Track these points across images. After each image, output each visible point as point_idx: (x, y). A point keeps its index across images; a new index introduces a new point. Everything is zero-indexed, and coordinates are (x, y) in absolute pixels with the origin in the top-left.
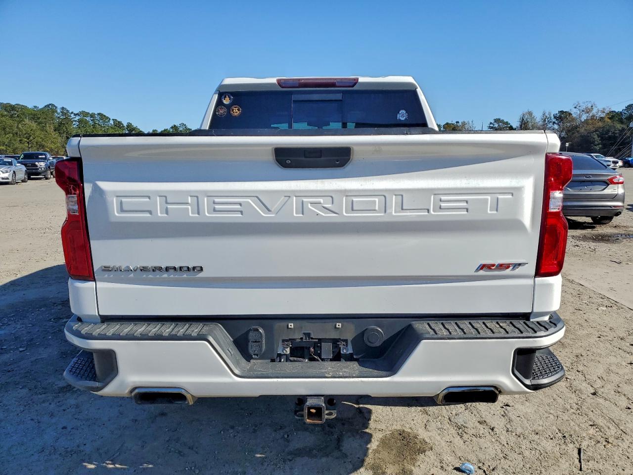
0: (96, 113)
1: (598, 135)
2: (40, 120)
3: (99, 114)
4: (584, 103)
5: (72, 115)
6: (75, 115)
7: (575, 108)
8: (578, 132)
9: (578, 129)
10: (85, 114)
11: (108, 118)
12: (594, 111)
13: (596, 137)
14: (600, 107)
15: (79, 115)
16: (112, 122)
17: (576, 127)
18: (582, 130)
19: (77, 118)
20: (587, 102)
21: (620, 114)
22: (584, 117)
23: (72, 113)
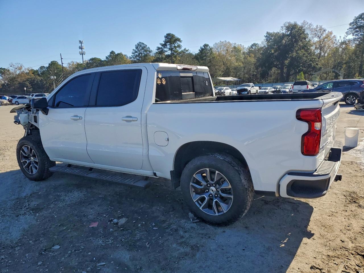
1: (29, 83)
4: (16, 64)
7: (11, 66)
8: (16, 81)
9: (16, 79)
12: (23, 69)
13: (28, 84)
14: (26, 67)
17: (15, 78)
18: (19, 80)
20: (18, 63)
21: (37, 71)
22: (18, 72)
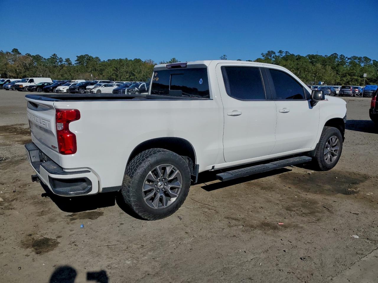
0: (362, 57)
2: (327, 63)
3: (364, 57)
5: (347, 59)
6: (349, 59)
10: (355, 58)
11: (370, 59)
15: (351, 59)
16: (372, 62)
19: (349, 61)
23: (347, 57)
